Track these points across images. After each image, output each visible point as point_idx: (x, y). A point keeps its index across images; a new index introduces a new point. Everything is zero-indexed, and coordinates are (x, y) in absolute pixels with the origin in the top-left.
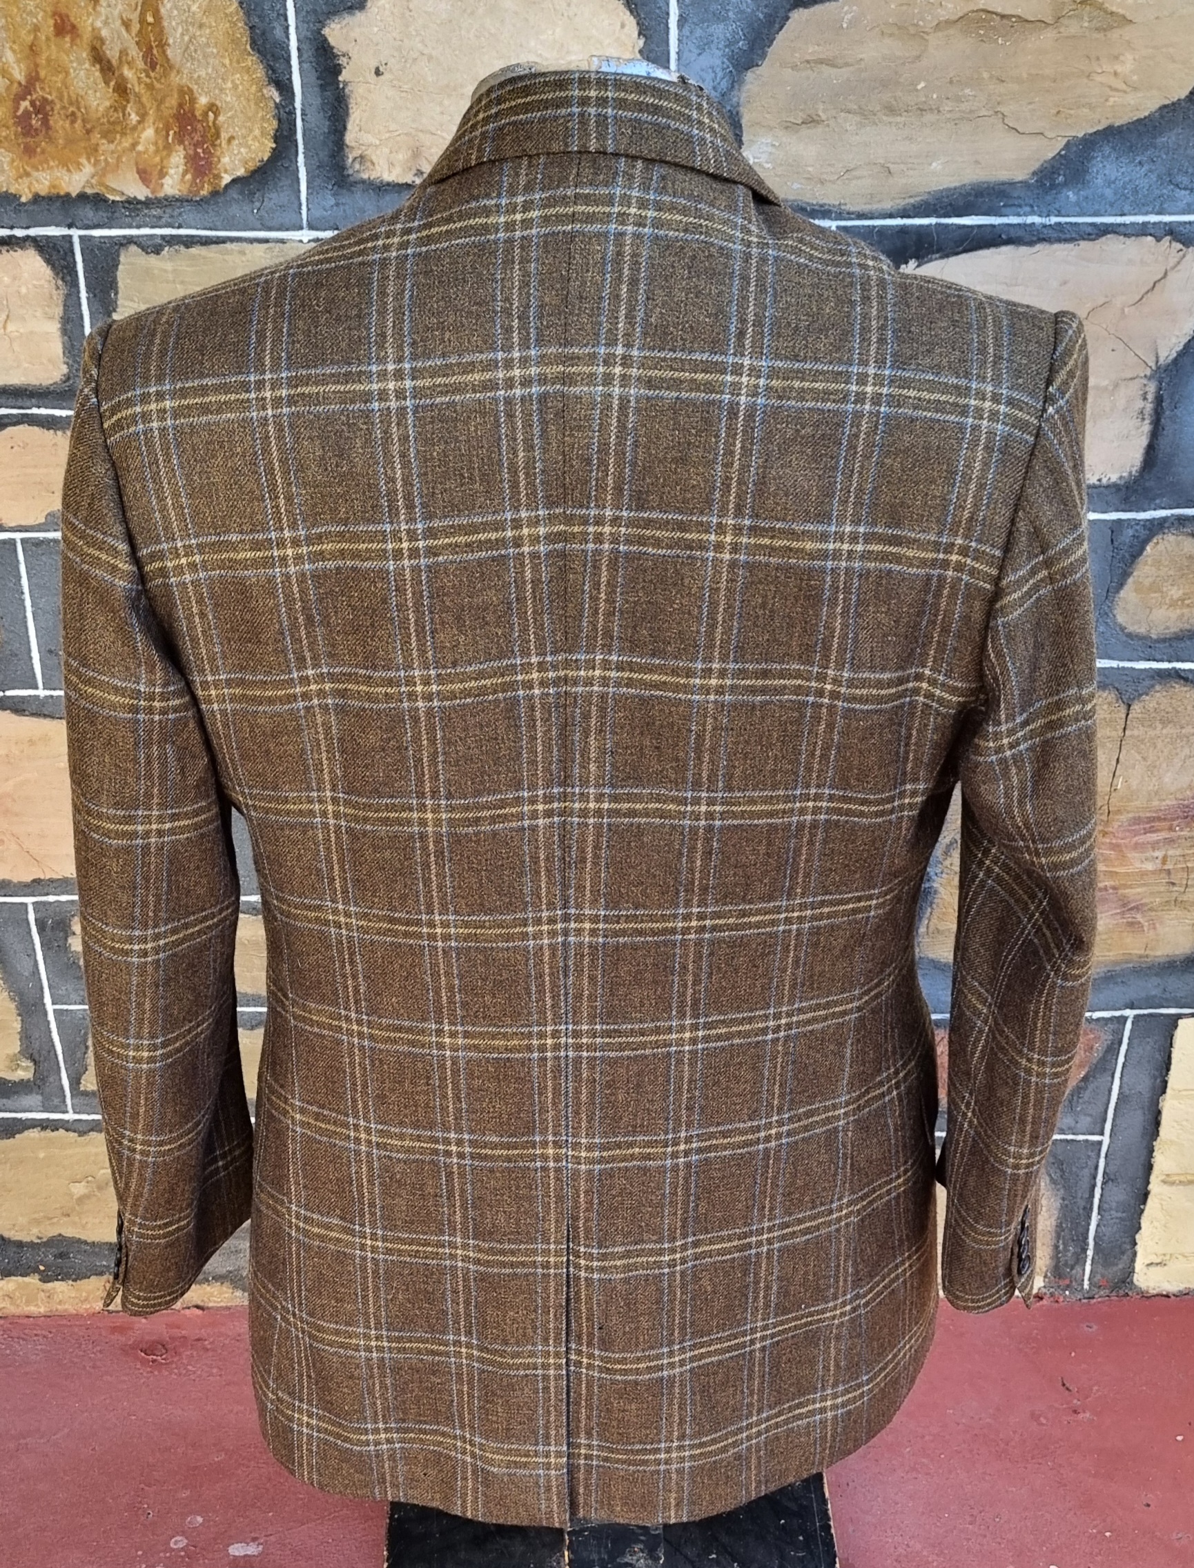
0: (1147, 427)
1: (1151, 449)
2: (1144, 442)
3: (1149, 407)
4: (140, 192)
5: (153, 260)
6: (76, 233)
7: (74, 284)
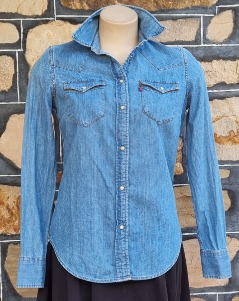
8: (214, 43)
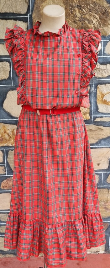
0: (108, 164)
1: (109, 166)
2: (108, 165)
3: (108, 162)
4: (11, 146)
5: (12, 151)
6: (5, 149)
7: (4, 153)
8: (108, 55)
